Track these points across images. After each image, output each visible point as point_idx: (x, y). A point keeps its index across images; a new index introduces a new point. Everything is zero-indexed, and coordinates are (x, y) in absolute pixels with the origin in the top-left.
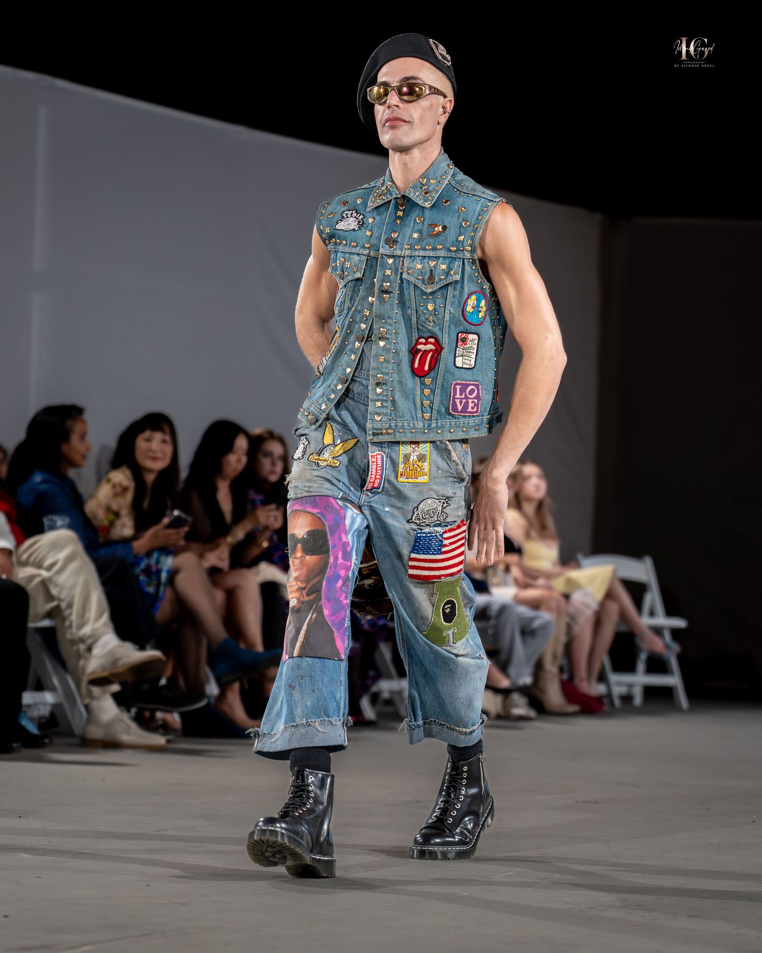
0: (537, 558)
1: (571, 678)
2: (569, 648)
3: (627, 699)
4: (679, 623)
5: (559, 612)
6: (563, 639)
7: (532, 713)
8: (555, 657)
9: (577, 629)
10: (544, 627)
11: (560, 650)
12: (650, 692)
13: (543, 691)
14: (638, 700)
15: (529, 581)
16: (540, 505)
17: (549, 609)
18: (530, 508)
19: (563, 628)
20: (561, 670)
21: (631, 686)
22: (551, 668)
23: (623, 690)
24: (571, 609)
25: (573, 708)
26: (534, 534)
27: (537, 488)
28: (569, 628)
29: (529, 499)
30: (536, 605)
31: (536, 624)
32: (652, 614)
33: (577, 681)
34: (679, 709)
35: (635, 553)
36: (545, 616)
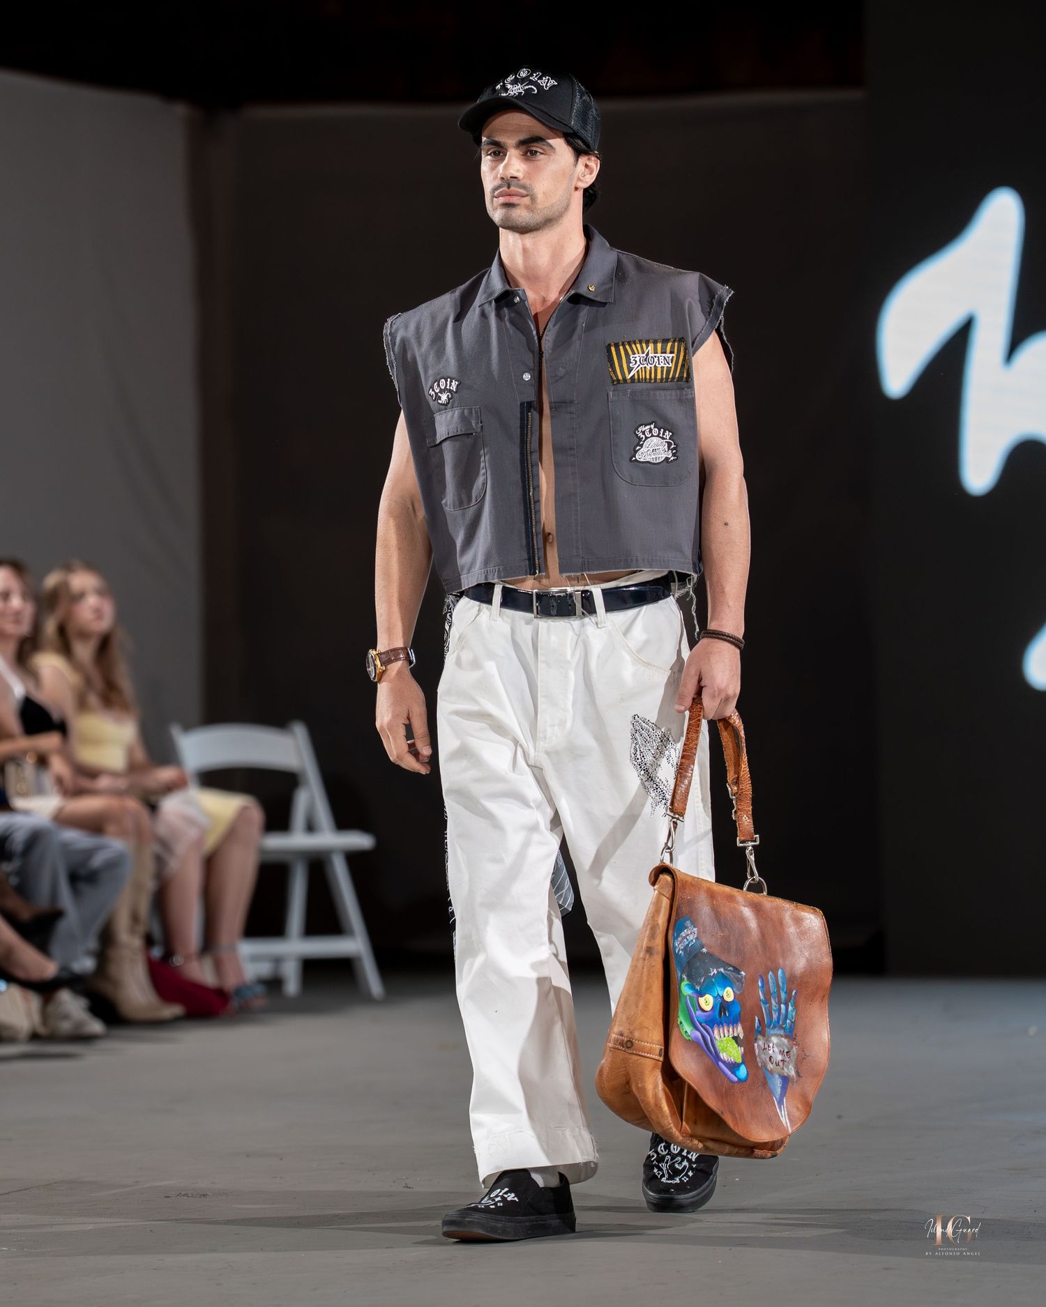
0: (96, 742)
1: (169, 954)
2: (161, 900)
3: (274, 984)
4: (360, 841)
5: (140, 835)
6: (150, 885)
7: (96, 1026)
8: (135, 918)
9: (173, 865)
10: (114, 865)
11: (144, 906)
12: (313, 968)
13: (116, 983)
14: (292, 986)
15: (85, 783)
16: (104, 645)
17: (123, 833)
18: (84, 651)
19: (149, 866)
20: (149, 941)
21: (277, 960)
22: (129, 941)
23: (265, 969)
24: (162, 830)
25: (174, 1010)
26: (93, 699)
27: (98, 613)
28: (160, 861)
29: (84, 635)
30: (95, 825)
31: (98, 861)
32: (311, 827)
33: (178, 960)
34: (366, 999)
35: (276, 719)
36: (115, 844)
